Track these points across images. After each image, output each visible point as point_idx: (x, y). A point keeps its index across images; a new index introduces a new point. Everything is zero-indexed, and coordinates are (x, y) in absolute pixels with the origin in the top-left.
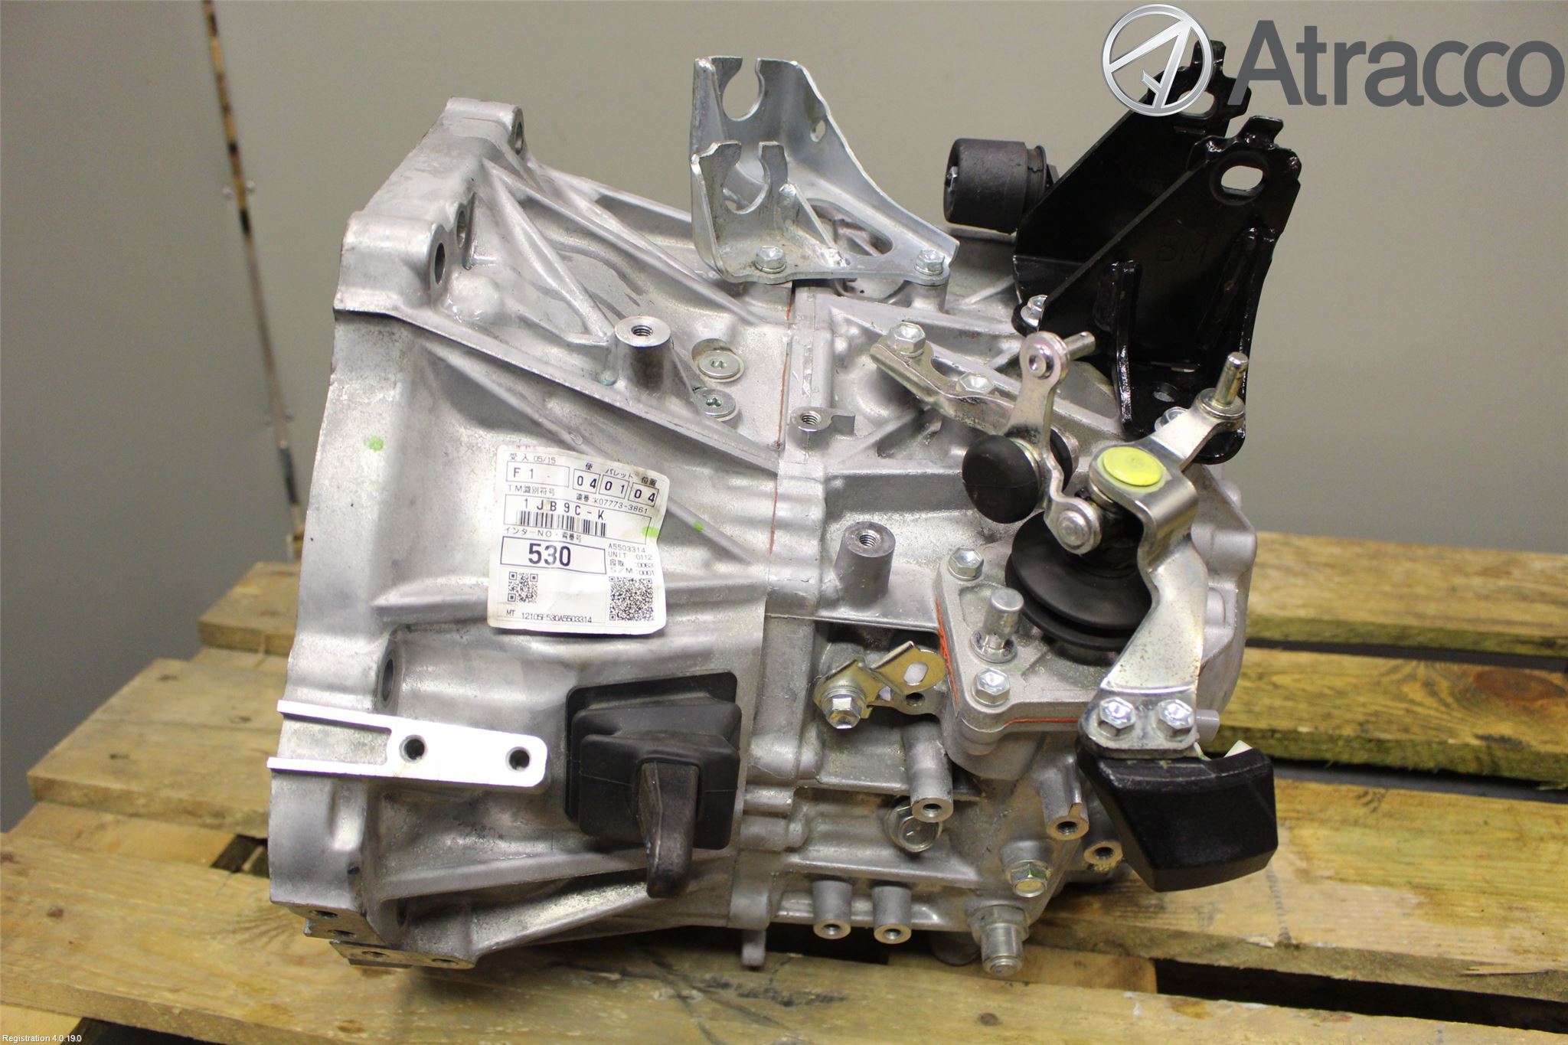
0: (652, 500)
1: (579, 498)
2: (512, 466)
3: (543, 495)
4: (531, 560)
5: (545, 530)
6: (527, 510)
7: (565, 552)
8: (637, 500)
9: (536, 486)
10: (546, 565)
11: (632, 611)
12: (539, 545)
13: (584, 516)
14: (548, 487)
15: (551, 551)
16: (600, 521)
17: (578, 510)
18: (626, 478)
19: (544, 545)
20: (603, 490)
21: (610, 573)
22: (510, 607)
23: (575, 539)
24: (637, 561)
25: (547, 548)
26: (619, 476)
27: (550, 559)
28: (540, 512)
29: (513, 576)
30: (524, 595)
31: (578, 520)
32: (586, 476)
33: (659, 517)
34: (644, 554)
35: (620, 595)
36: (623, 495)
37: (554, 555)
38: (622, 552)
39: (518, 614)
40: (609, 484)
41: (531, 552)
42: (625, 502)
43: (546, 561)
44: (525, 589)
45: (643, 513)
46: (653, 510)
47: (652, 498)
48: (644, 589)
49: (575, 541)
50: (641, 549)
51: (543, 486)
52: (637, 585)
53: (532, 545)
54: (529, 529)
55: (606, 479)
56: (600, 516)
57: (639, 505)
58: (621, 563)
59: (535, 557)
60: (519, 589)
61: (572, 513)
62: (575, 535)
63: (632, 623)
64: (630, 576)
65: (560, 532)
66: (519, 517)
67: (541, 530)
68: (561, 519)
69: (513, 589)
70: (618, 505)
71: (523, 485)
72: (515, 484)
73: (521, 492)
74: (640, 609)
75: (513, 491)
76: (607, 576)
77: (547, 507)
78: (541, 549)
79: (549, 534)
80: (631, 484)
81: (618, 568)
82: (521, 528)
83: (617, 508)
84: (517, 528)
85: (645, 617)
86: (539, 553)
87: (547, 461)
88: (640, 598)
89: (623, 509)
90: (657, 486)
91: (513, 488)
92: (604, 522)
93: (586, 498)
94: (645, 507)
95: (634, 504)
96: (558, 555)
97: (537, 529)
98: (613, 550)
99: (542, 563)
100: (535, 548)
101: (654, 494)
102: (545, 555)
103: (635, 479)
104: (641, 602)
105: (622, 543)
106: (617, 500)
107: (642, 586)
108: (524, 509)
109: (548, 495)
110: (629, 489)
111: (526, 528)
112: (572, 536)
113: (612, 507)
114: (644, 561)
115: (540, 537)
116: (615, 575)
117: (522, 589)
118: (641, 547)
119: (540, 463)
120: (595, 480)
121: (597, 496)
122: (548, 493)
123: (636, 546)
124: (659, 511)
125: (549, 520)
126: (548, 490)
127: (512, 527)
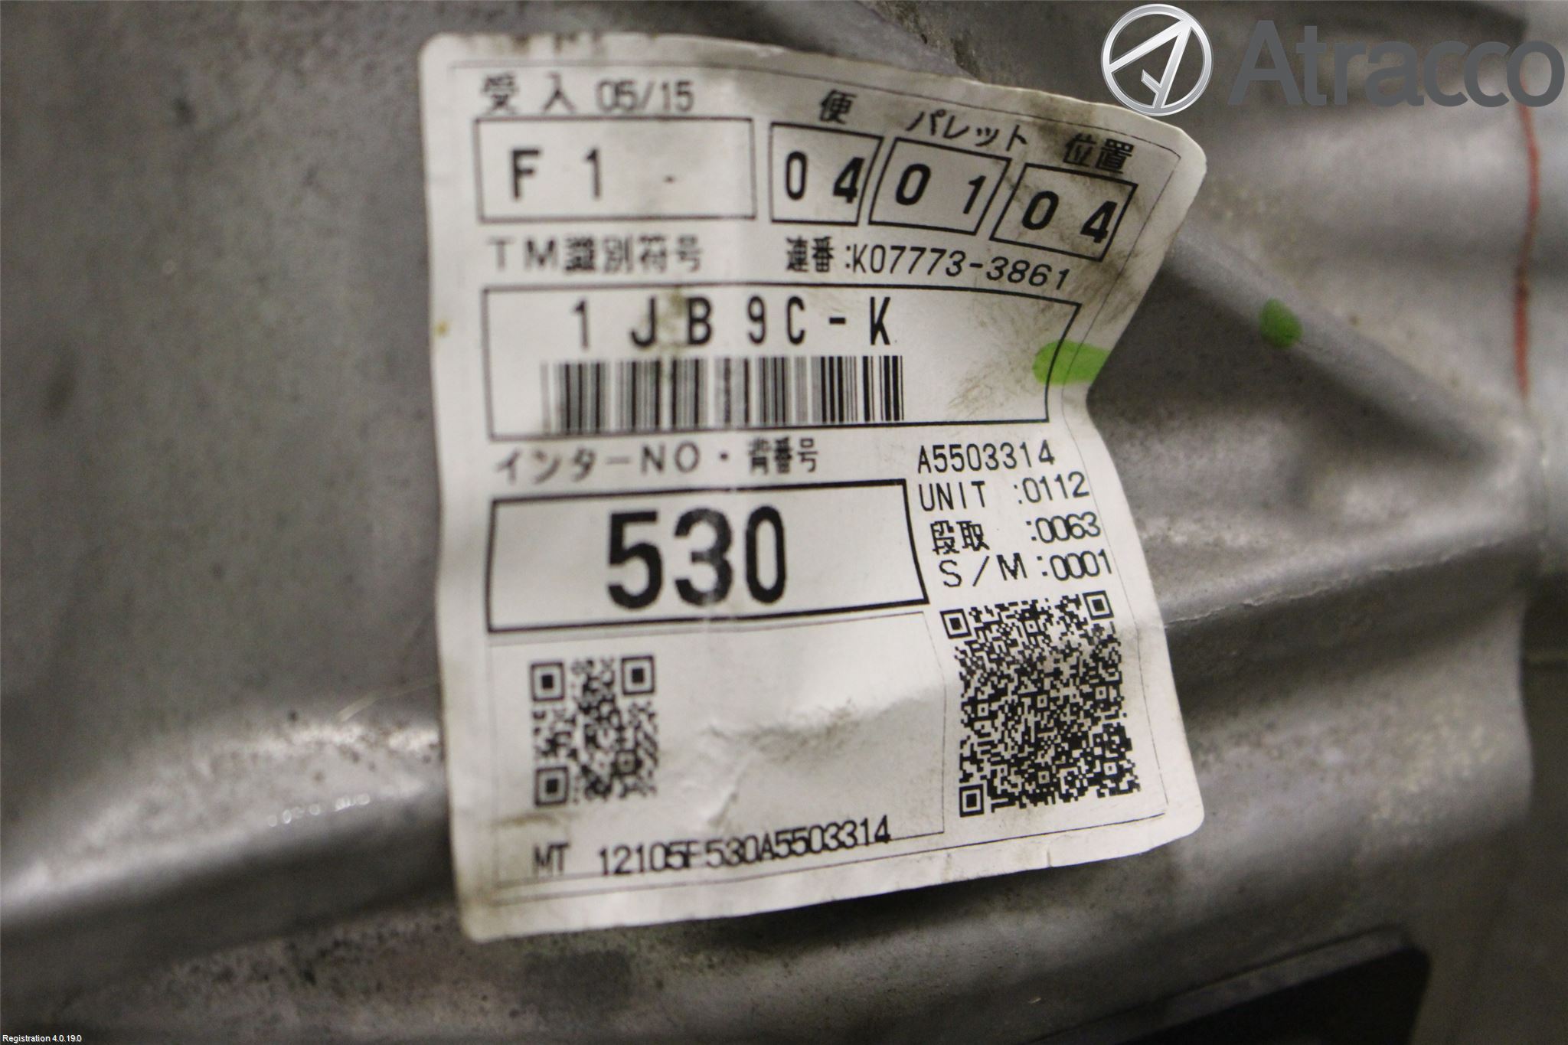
0: (1099, 235)
1: (796, 263)
2: (500, 139)
3: (653, 275)
4: (618, 594)
5: (672, 442)
6: (589, 357)
7: (766, 531)
8: (1031, 236)
9: (620, 230)
10: (689, 610)
11: (1046, 758)
12: (650, 517)
13: (823, 342)
14: (673, 231)
15: (703, 536)
16: (879, 350)
17: (800, 321)
18: (998, 147)
19: (671, 510)
20: (888, 208)
21: (942, 598)
22: (544, 834)
23: (795, 463)
24: (1034, 512)
25: (684, 525)
26: (968, 141)
27: (704, 578)
28: (647, 356)
29: (548, 682)
30: (601, 763)
31: (801, 362)
32: (818, 147)
33: (1118, 298)
34: (1049, 471)
35: (999, 693)
36: (969, 222)
37: (717, 556)
38: (968, 476)
39: (582, 859)
40: (916, 177)
41: (618, 554)
42: (978, 248)
43: (685, 589)
44: (607, 739)
45: (1049, 290)
46: (1094, 275)
47: (1098, 228)
48: (1087, 649)
49: (798, 472)
50: (1034, 450)
51: (652, 229)
52: (1055, 631)
53: (619, 522)
54: (602, 448)
55: (907, 156)
56: (877, 328)
57: (1036, 258)
58: (974, 536)
59: (634, 576)
60: (578, 739)
61: (777, 345)
62: (795, 438)
63: (1054, 813)
64: (1019, 591)
65: (739, 443)
66: (554, 393)
67: (653, 442)
68: (736, 380)
69: (553, 745)
70: (946, 262)
71: (562, 233)
72: (519, 234)
73: (553, 273)
74: (1075, 742)
75: (517, 269)
76: (931, 611)
77: (673, 330)
78: (660, 534)
79: (687, 457)
80: (1014, 172)
81: (967, 561)
82: (568, 448)
83: (939, 278)
84: (552, 448)
85: (1098, 779)
86: (650, 554)
87: (655, 104)
88: (1071, 691)
89: (967, 277)
90: (1131, 169)
91: (516, 253)
92: (890, 351)
93: (823, 251)
94: (1059, 263)
95: (1014, 254)
96: (736, 556)
97: (632, 446)
98: (936, 478)
99: (669, 602)
100: (634, 535)
101: (1108, 208)
102: (677, 561)
103: (1036, 149)
104: (1076, 709)
105: (965, 436)
106: (950, 242)
107: (1075, 638)
108: (574, 355)
109: (676, 270)
110: (1005, 192)
111: (589, 444)
112: (783, 452)
113: (919, 277)
114: (1060, 505)
115: (654, 479)
116: (964, 598)
117: (591, 740)
118: (1034, 436)
119: (631, 115)
120: (855, 165)
121: (864, 235)
122: (672, 260)
123: (1014, 435)
124: (1120, 275)
125: (686, 389)
126: (671, 245)
127: (526, 448)
